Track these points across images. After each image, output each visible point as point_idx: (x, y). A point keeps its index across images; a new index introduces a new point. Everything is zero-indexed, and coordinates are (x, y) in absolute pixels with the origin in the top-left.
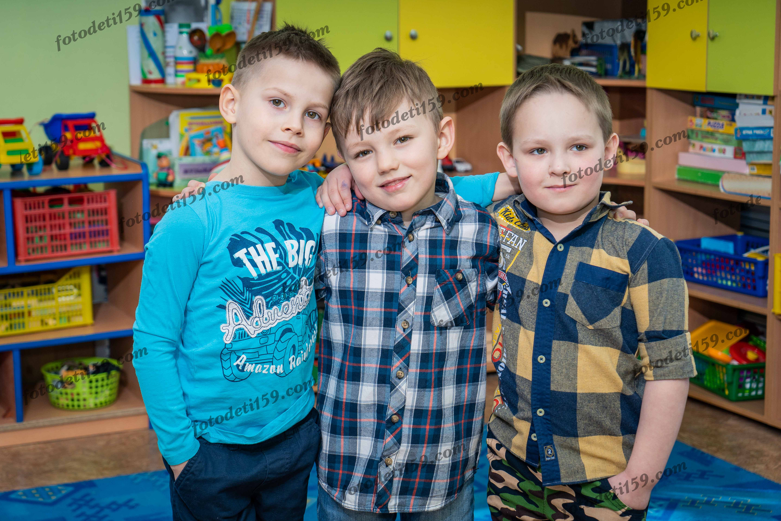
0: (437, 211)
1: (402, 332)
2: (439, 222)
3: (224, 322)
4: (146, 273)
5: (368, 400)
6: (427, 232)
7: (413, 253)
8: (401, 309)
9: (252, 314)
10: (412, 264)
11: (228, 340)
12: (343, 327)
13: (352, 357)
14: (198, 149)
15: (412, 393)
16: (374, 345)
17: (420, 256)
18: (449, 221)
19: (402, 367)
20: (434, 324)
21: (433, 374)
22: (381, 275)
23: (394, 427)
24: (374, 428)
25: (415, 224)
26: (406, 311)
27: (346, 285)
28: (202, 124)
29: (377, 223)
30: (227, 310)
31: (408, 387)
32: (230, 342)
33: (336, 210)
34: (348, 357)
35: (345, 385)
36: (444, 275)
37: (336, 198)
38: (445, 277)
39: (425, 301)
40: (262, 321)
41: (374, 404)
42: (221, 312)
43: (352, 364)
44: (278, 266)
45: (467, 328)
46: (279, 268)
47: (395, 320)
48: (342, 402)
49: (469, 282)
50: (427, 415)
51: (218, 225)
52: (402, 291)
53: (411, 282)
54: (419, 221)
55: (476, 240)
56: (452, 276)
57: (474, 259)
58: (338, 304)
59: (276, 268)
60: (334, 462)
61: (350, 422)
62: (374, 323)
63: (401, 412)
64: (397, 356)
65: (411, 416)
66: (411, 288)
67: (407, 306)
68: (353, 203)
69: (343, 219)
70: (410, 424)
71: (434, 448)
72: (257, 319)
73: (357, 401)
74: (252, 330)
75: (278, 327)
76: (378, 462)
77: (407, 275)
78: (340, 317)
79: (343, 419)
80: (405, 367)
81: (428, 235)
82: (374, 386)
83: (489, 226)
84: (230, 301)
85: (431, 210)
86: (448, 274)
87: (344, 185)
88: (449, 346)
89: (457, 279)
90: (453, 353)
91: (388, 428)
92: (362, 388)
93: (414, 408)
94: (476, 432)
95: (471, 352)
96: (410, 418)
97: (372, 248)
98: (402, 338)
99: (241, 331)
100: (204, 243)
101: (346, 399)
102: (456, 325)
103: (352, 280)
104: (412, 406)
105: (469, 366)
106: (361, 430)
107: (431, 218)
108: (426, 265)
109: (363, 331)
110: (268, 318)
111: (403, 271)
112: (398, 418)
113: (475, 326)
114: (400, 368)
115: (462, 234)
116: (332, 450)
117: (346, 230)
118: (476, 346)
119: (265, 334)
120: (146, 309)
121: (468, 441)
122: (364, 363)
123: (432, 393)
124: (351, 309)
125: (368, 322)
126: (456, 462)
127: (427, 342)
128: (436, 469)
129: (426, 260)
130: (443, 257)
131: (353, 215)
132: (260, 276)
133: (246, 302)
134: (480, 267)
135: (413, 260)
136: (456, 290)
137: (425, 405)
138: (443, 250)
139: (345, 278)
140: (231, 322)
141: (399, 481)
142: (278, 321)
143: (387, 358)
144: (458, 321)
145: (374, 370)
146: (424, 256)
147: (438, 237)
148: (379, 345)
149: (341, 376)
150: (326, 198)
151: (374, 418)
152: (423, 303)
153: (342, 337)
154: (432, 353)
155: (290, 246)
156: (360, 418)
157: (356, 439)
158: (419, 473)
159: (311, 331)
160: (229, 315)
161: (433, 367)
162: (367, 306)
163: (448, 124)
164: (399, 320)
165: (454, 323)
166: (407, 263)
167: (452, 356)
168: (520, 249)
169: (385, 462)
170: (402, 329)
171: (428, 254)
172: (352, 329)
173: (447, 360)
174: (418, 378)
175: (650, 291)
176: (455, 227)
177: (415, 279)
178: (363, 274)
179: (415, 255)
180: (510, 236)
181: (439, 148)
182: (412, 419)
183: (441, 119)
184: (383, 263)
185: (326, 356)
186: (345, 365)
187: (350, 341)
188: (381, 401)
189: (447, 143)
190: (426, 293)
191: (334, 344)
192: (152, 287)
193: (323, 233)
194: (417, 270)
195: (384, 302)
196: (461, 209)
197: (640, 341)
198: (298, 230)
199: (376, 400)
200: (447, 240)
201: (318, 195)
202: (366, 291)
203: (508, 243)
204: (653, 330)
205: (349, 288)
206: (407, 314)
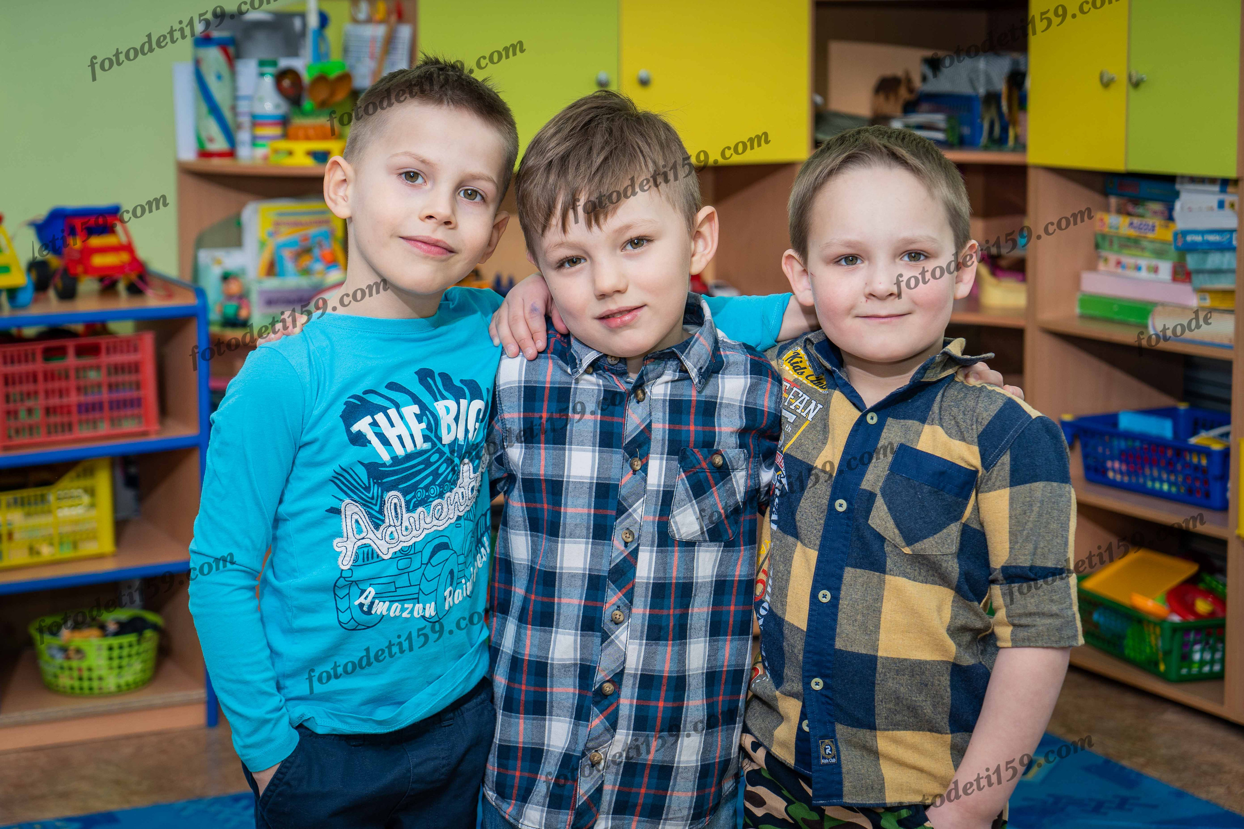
0: (682, 353)
1: (622, 548)
2: (686, 371)
3: (339, 534)
4: (212, 461)
5: (565, 657)
6: (666, 388)
7: (643, 420)
8: (621, 510)
9: (383, 521)
10: (642, 439)
11: (345, 564)
12: (529, 538)
13: (541, 587)
14: (290, 266)
15: (637, 647)
16: (576, 568)
17: (654, 426)
18: (703, 370)
19: (622, 605)
20: (674, 536)
21: (672, 618)
22: (590, 454)
23: (606, 702)
24: (573, 704)
25: (647, 374)
26: (630, 515)
27: (534, 470)
28: (296, 224)
29: (586, 372)
30: (343, 516)
31: (630, 638)
32: (348, 567)
33: (520, 349)
34: (534, 586)
35: (529, 632)
36: (692, 458)
37: (522, 331)
38: (695, 461)
39: (661, 499)
40: (399, 531)
41: (575, 665)
42: (334, 519)
43: (540, 599)
44: (424, 442)
45: (729, 545)
46: (427, 446)
47: (612, 528)
48: (523, 660)
49: (734, 470)
50: (661, 683)
51: (327, 384)
52: (624, 480)
53: (638, 468)
54: (654, 370)
55: (746, 403)
56: (705, 459)
57: (743, 433)
58: (521, 501)
59: (422, 445)
60: (508, 758)
61: (535, 692)
62: (578, 532)
63: (618, 678)
64: (613, 586)
65: (634, 684)
66: (638, 477)
67: (631, 506)
68: (548, 339)
69: (531, 364)
70: (632, 698)
72: (392, 529)
73: (547, 658)
74: (385, 548)
75: (427, 541)
76: (579, 758)
77: (632, 455)
78: (525, 521)
79: (524, 687)
80: (626, 605)
81: (669, 392)
82: (576, 635)
83: (767, 381)
84: (348, 501)
85: (673, 352)
86: (700, 457)
87: (533, 310)
88: (697, 573)
89: (713, 464)
90: (704, 584)
91: (596, 704)
92: (555, 638)
93: (639, 673)
95: (735, 584)
96: (633, 688)
98: (622, 557)
99: (366, 550)
100: (304, 412)
101: (530, 655)
102: (711, 541)
103: (543, 463)
104: (636, 669)
105: (732, 608)
106: (552, 707)
107: (672, 364)
108: (663, 440)
109: (560, 545)
110: (410, 527)
111: (625, 449)
112: (612, 687)
113: (742, 543)
114: (619, 607)
115: (723, 392)
116: (504, 738)
117: (536, 382)
118: (743, 576)
119: (405, 553)
120: (210, 518)
121: (728, 731)
122: (560, 598)
123: (669, 649)
124: (542, 509)
125: (568, 530)
126: (708, 764)
127: (662, 565)
128: (673, 774)
129: (664, 432)
130: (692, 428)
131: (548, 358)
132: (395, 460)
133: (374, 502)
134: (752, 446)
135: (642, 431)
136: (712, 482)
137: (658, 668)
138: (692, 417)
139: (532, 459)
140: (350, 534)
141: (613, 791)
142: (426, 532)
143: (598, 590)
144: (714, 534)
145: (576, 608)
146: (661, 426)
147: (685, 396)
148: (585, 569)
149: (522, 619)
150: (505, 330)
151: (575, 687)
152: (657, 501)
153: (528, 555)
154: (671, 584)
155: (444, 411)
156: (552, 687)
157: (545, 720)
158: (646, 780)
160: (347, 523)
161: (672, 606)
162: (566, 504)
163: (709, 218)
164: (617, 528)
165: (706, 535)
166: (633, 436)
167: (703, 589)
168: (810, 418)
169: (590, 759)
170: (623, 544)
171: (667, 422)
172: (544, 541)
173: (695, 595)
174: (647, 624)
175: (1012, 500)
176: (712, 381)
177: (645, 462)
178: (561, 452)
179: (646, 423)
180: (796, 396)
181: (693, 255)
182: (637, 690)
183: (698, 209)
184: (595, 436)
185: (502, 586)
186: (530, 599)
187: (540, 560)
188: (587, 660)
189: (705, 248)
190: (662, 486)
191: (515, 565)
192: (221, 483)
193: (499, 386)
194: (649, 448)
195: (593, 500)
196: (722, 353)
197: (994, 582)
198: (457, 383)
199: (579, 657)
200: (698, 401)
201: (493, 325)
202: (565, 479)
203: (792, 407)
204: (1014, 564)
205: (538, 475)
206: (631, 518)
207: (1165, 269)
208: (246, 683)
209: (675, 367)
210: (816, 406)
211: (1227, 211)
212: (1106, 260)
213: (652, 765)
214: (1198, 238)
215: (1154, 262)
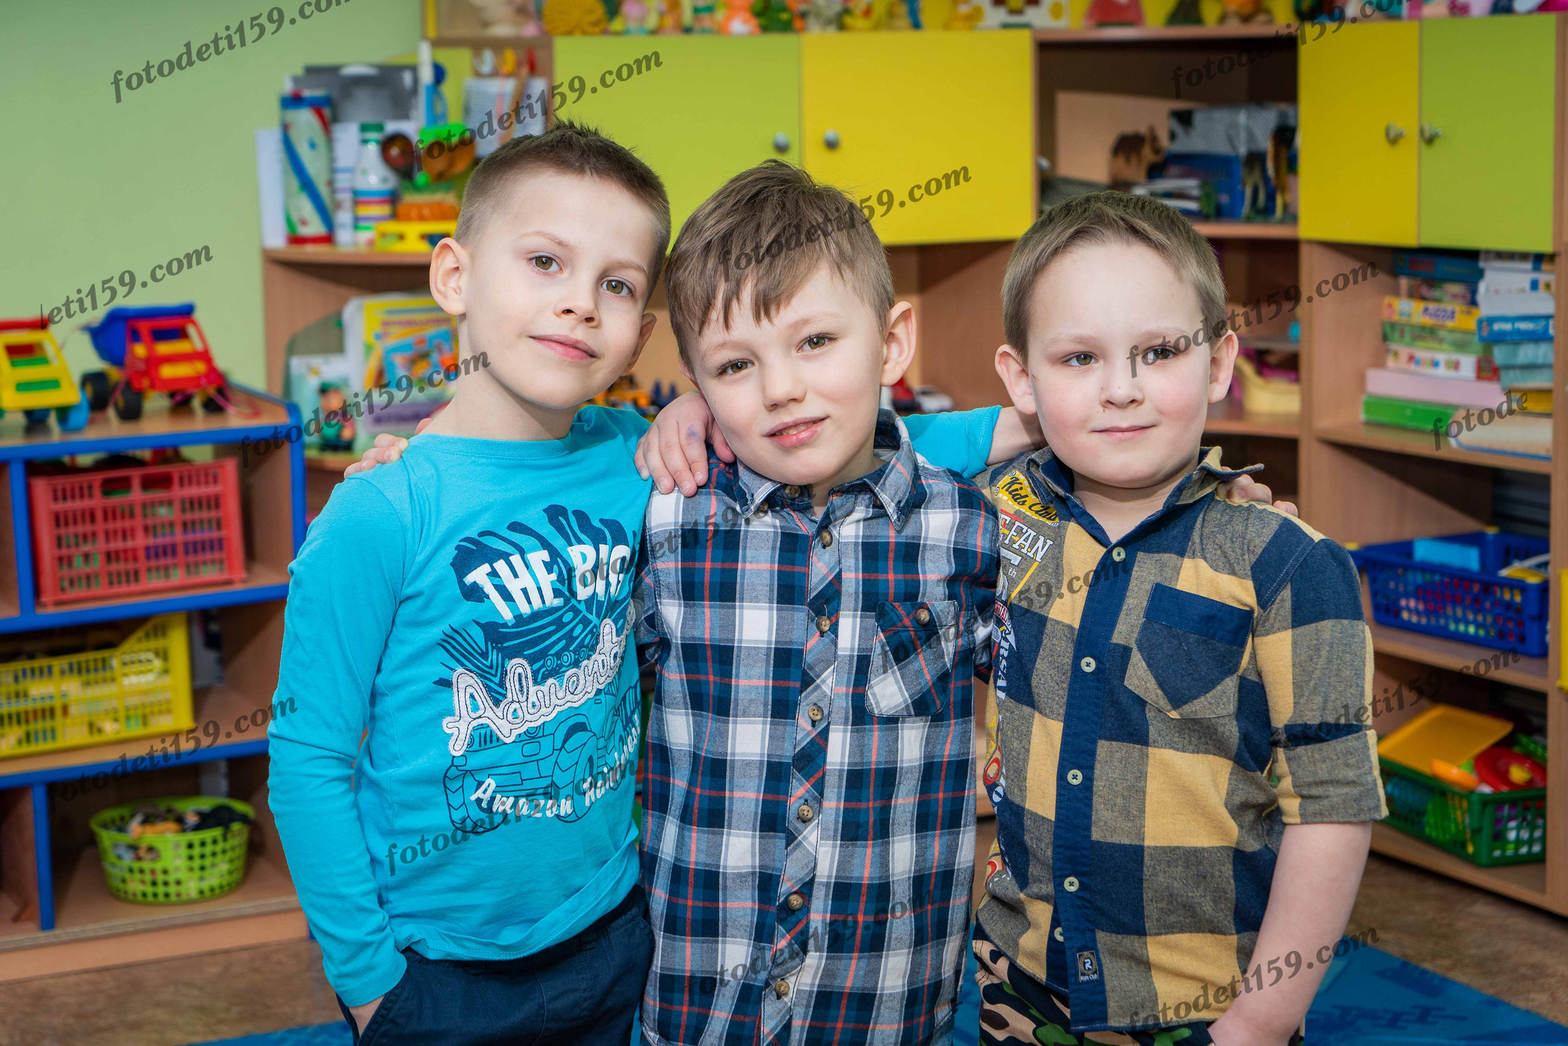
0: (876, 484)
1: (809, 728)
2: (882, 507)
3: (450, 713)
5: (741, 864)
6: (857, 529)
7: (831, 570)
8: (807, 681)
9: (505, 696)
10: (830, 592)
11: (457, 749)
12: (691, 717)
13: (708, 779)
14: (402, 375)
15: (830, 849)
16: (752, 754)
17: (844, 575)
18: (902, 504)
19: (810, 799)
20: (872, 712)
21: (871, 812)
22: (766, 613)
23: (793, 919)
24: (752, 922)
25: (834, 512)
26: (818, 686)
27: (697, 633)
28: (410, 323)
30: (455, 690)
31: (821, 839)
32: (461, 753)
33: (675, 484)
34: (700, 778)
35: (694, 835)
36: (892, 614)
37: (677, 460)
38: (895, 618)
39: (855, 666)
40: (525, 709)
41: (754, 873)
42: (444, 693)
43: (707, 793)
44: (555, 597)
45: (938, 719)
46: (558, 602)
47: (796, 704)
48: (688, 869)
49: (942, 626)
50: (859, 893)
51: (433, 522)
52: (810, 645)
53: (826, 628)
54: (842, 506)
55: (956, 543)
56: (908, 615)
57: (952, 581)
58: (681, 673)
59: (551, 601)
60: (672, 991)
61: (704, 908)
62: (752, 709)
63: (807, 888)
64: (799, 776)
65: (827, 895)
66: (826, 640)
67: (818, 676)
68: (710, 470)
69: (690, 501)
70: (825, 912)
71: (873, 960)
72: (516, 705)
73: (718, 866)
74: (506, 729)
75: (559, 721)
76: (762, 989)
77: (819, 612)
78: (684, 697)
79: (690, 903)
80: (815, 798)
81: (861, 534)
82: (754, 837)
83: (980, 515)
84: (460, 669)
85: (865, 483)
86: (901, 612)
87: (691, 434)
88: (902, 756)
89: (918, 621)
90: (910, 769)
91: (781, 921)
92: (728, 841)
93: (833, 881)
94: (955, 929)
95: (944, 767)
96: (826, 900)
97: (749, 558)
98: (809, 739)
99: (483, 731)
100: (405, 559)
101: (696, 863)
102: (917, 715)
103: (708, 624)
104: (829, 877)
105: (941, 795)
106: (726, 926)
107: (864, 498)
108: (856, 593)
109: (731, 726)
110: (537, 703)
111: (811, 605)
112: (800, 900)
113: (952, 715)
115: (927, 532)
116: (668, 965)
118: (954, 756)
119: (532, 736)
121: (940, 947)
122: (731, 791)
123: (869, 850)
124: (707, 682)
125: (740, 708)
126: (917, 989)
127: (859, 747)
128: (876, 1003)
129: (857, 583)
130: (891, 577)
131: (710, 494)
132: (520, 619)
133: (493, 672)
134: (964, 596)
135: (830, 582)
137: (856, 874)
138: (891, 563)
139: (694, 619)
140: (464, 712)
141: (803, 1028)
142: (558, 709)
143: (780, 780)
144: (921, 706)
145: (753, 803)
146: (852, 575)
147: (881, 537)
148: (762, 755)
149: (685, 818)
150: (655, 460)
151: (753, 901)
152: (850, 669)
153: (690, 739)
154: (870, 770)
155: (580, 557)
156: (725, 901)
157: (717, 942)
158: (843, 1011)
159: (625, 729)
160: (460, 699)
161: (871, 797)
162: (737, 676)
163: (905, 316)
164: (803, 704)
165: (912, 709)
166: (820, 589)
167: (909, 775)
168: (1038, 558)
169: (775, 989)
170: (810, 722)
171: (861, 571)
172: (710, 721)
173: (899, 783)
174: (841, 821)
175: (1295, 643)
176: (913, 517)
177: (834, 621)
178: (731, 611)
179: (835, 573)
180: (1020, 532)
181: (885, 363)
182: (830, 902)
183: (892, 304)
184: (771, 590)
185: (658, 778)
186: (694, 794)
187: (705, 746)
188: (767, 867)
189: (900, 355)
190: (856, 650)
191: (673, 751)
192: (304, 649)
193: (650, 529)
194: (839, 604)
195: (772, 669)
196: (924, 482)
197: (1276, 744)
198: (596, 523)
199: (757, 864)
200: (897, 544)
201: (640, 454)
202: (736, 645)
203: (1016, 546)
204: (1300, 722)
205: (703, 639)
206: (819, 691)
207: (1468, 364)
208: (342, 897)
209: (867, 501)
210: (1045, 542)
211: (1542, 293)
212: (1396, 354)
213: (850, 993)
214: (1507, 327)
215: (1454, 357)
